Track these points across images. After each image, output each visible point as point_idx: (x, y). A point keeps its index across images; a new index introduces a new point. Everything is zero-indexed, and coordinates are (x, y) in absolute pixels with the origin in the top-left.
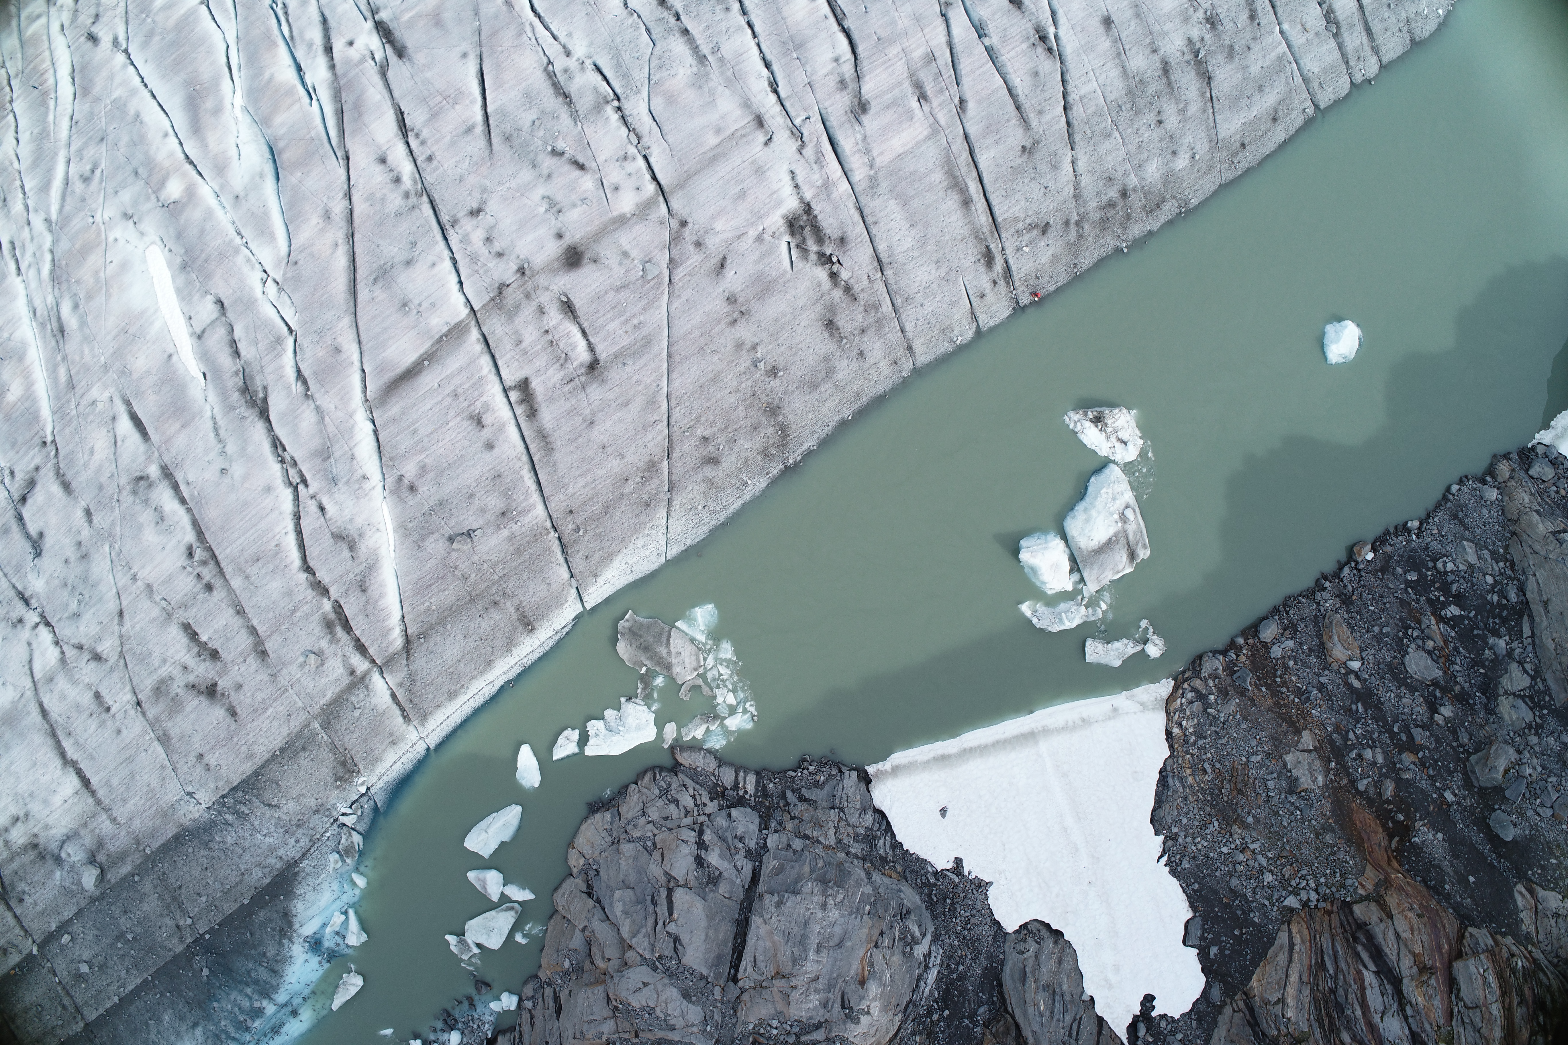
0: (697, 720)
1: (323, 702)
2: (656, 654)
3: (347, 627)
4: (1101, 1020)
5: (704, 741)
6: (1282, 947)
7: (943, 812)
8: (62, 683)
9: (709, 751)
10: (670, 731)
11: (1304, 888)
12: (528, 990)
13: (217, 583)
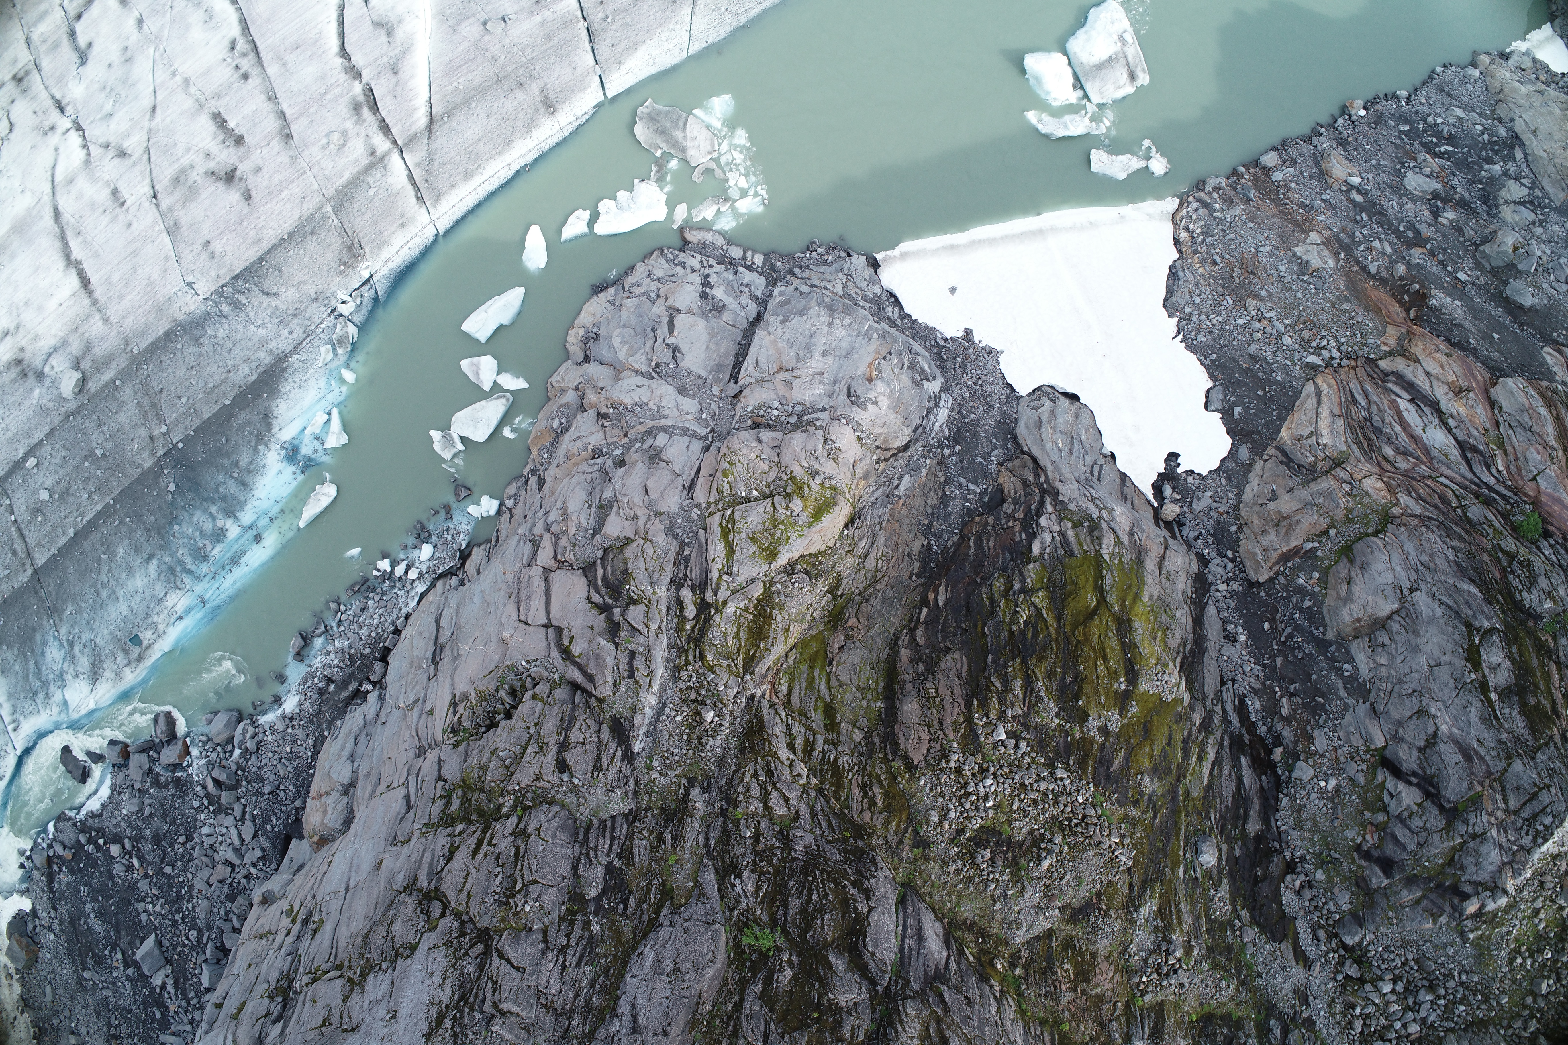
0: (709, 201)
1: (339, 183)
2: (672, 138)
3: (374, 107)
4: (1123, 476)
5: (713, 222)
6: (1308, 396)
7: (953, 290)
8: (82, 183)
9: (719, 233)
10: (681, 212)
11: (1324, 348)
12: (511, 490)
13: (254, 72)
